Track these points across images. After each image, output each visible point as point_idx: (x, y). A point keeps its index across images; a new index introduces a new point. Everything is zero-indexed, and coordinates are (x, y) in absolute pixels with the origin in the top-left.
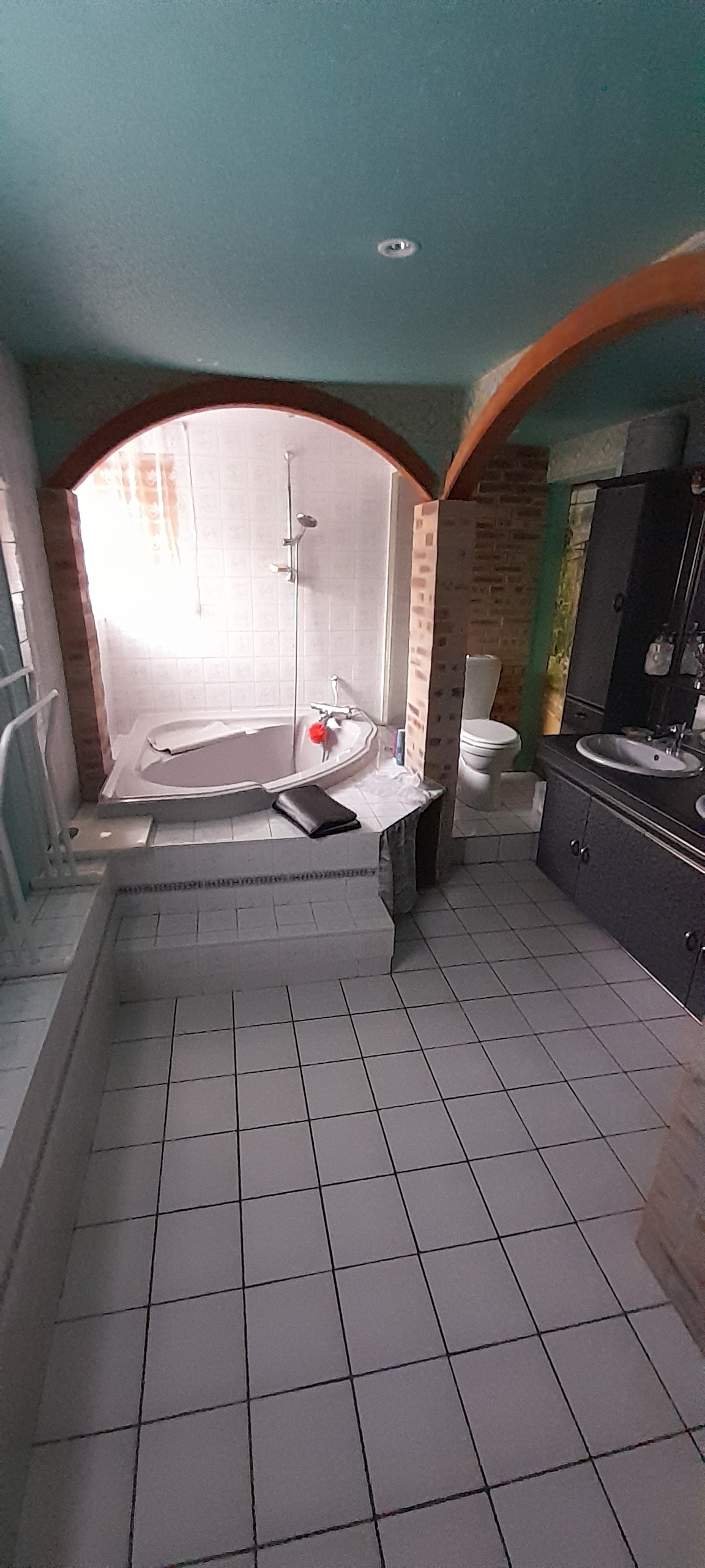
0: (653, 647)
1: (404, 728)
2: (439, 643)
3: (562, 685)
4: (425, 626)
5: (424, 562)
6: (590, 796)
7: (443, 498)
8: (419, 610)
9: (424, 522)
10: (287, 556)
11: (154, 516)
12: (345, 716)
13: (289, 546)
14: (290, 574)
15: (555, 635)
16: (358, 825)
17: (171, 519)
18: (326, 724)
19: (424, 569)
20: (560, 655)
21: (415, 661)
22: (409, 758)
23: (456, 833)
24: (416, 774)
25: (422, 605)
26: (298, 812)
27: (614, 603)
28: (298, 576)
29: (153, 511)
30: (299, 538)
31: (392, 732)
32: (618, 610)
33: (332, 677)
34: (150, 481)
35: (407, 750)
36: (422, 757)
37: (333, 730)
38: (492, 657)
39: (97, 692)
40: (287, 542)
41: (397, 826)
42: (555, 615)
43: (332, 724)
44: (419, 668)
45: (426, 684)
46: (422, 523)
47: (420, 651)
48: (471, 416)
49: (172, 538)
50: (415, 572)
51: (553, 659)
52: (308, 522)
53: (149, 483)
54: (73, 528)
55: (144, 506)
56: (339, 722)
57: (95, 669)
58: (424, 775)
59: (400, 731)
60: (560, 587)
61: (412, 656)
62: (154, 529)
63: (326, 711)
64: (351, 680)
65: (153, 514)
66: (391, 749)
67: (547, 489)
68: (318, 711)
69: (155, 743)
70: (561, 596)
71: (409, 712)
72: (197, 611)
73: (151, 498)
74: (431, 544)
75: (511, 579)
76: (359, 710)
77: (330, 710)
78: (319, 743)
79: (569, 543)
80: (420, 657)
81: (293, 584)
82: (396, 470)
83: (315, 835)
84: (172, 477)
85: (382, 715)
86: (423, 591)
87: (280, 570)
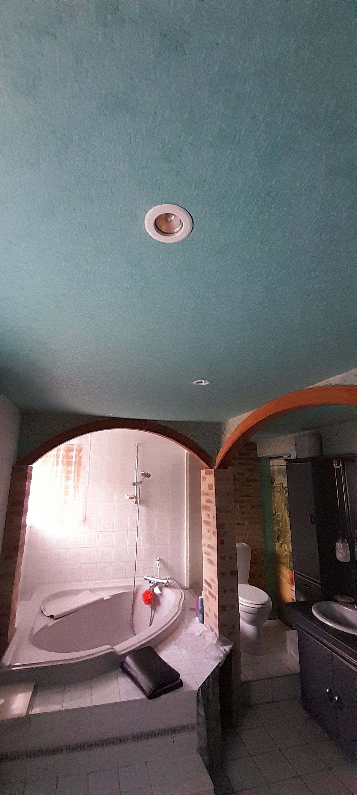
0: (338, 544)
1: (202, 596)
2: (221, 543)
3: (286, 560)
4: (211, 532)
5: (209, 498)
6: (331, 651)
7: (215, 467)
8: (207, 523)
9: (207, 478)
10: (134, 491)
11: (69, 472)
12: (164, 585)
13: (136, 486)
14: (135, 500)
15: (276, 531)
16: (181, 684)
17: (77, 473)
18: (153, 590)
19: (209, 501)
20: (281, 542)
21: (207, 552)
22: (207, 618)
23: (243, 679)
24: (214, 632)
25: (209, 520)
26: (139, 673)
27: (310, 519)
28: (139, 501)
29: (68, 470)
30: (141, 482)
31: (195, 598)
32: (313, 524)
33: (156, 558)
34: (70, 456)
35: (205, 612)
36: (216, 619)
37: (157, 594)
38: (245, 544)
39: (16, 578)
40: (135, 484)
41: (207, 682)
42: (274, 519)
43: (157, 590)
44: (210, 557)
45: (216, 568)
46: (205, 479)
47: (209, 546)
48: (226, 434)
49: (76, 483)
50: (203, 502)
51: (277, 545)
52: (147, 475)
53: (69, 457)
54: (27, 483)
55: (64, 468)
56: (161, 589)
57: (18, 564)
58: (219, 633)
59: (200, 598)
60: (273, 505)
61: (204, 549)
62: (68, 478)
63: (153, 581)
64: (167, 560)
65: (68, 471)
66: (195, 609)
67: (259, 459)
68: (148, 581)
69: (45, 610)
70: (275, 509)
71: (205, 585)
72: (83, 521)
73: (69, 464)
74: (212, 489)
75: (248, 501)
76: (172, 579)
77: (156, 580)
78: (148, 605)
79: (273, 484)
80: (210, 550)
81: (137, 505)
82: (188, 452)
83: (152, 696)
84: (81, 454)
85: (186, 583)
86: (209, 513)
87: (131, 498)
